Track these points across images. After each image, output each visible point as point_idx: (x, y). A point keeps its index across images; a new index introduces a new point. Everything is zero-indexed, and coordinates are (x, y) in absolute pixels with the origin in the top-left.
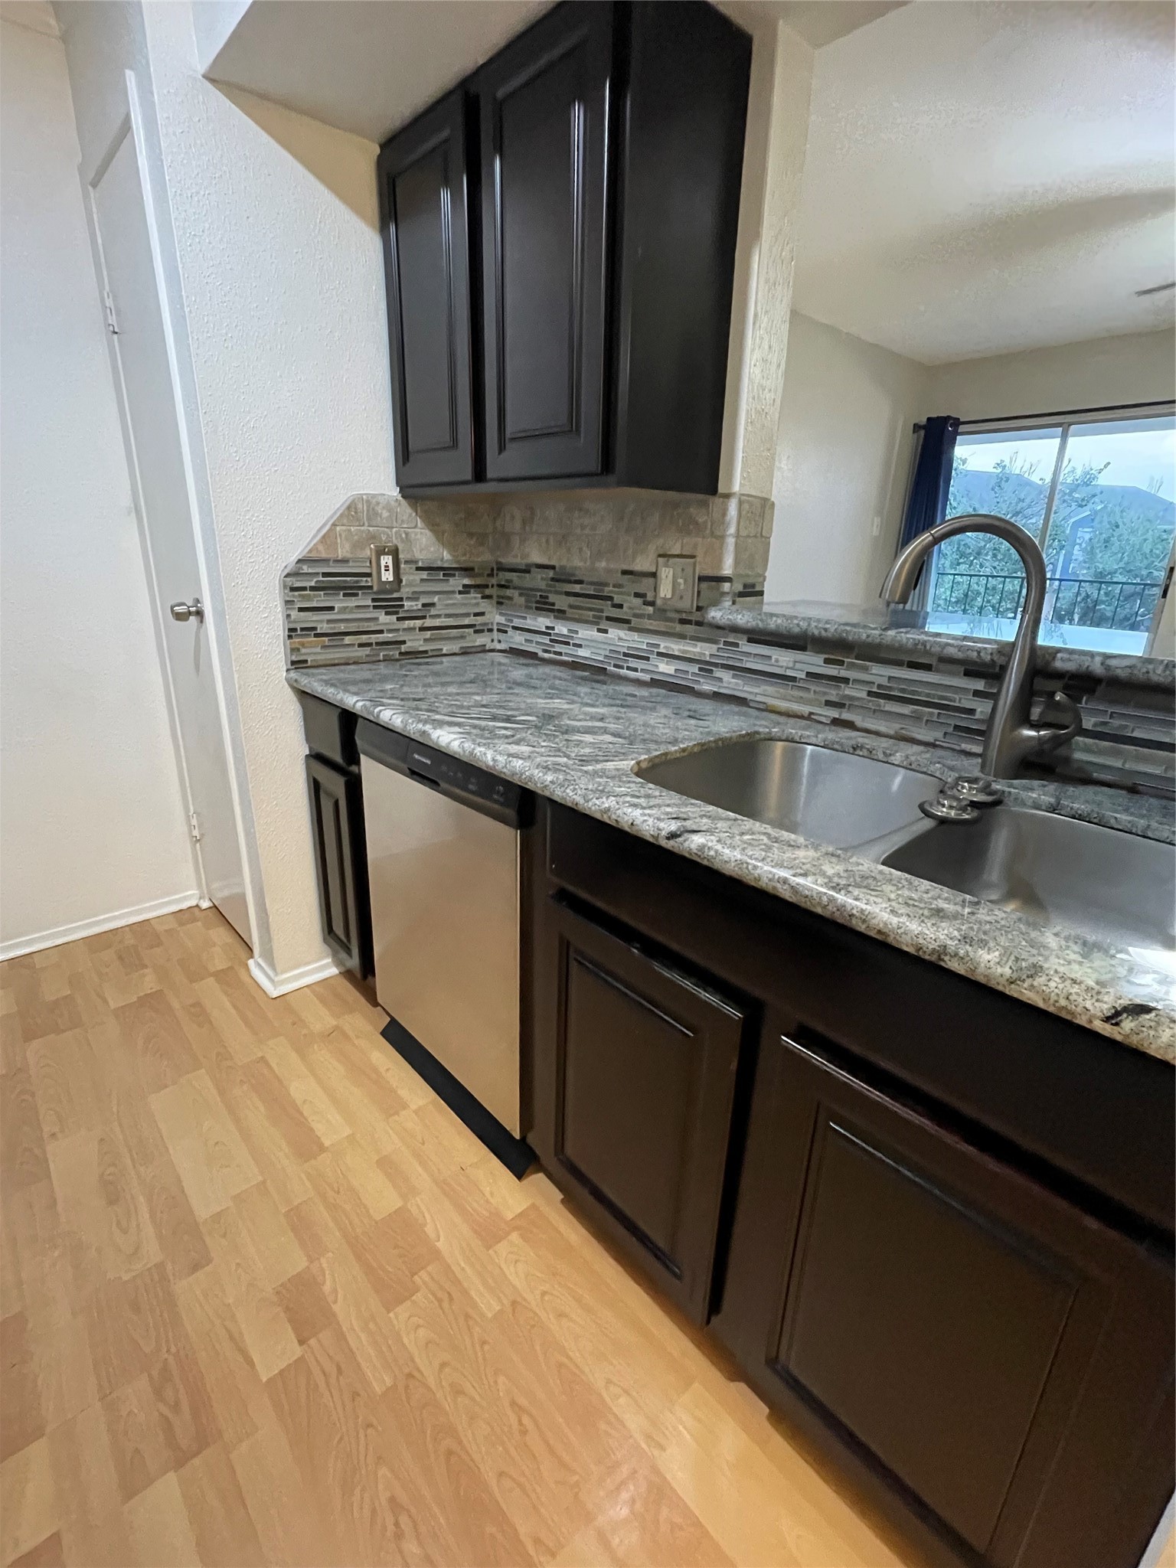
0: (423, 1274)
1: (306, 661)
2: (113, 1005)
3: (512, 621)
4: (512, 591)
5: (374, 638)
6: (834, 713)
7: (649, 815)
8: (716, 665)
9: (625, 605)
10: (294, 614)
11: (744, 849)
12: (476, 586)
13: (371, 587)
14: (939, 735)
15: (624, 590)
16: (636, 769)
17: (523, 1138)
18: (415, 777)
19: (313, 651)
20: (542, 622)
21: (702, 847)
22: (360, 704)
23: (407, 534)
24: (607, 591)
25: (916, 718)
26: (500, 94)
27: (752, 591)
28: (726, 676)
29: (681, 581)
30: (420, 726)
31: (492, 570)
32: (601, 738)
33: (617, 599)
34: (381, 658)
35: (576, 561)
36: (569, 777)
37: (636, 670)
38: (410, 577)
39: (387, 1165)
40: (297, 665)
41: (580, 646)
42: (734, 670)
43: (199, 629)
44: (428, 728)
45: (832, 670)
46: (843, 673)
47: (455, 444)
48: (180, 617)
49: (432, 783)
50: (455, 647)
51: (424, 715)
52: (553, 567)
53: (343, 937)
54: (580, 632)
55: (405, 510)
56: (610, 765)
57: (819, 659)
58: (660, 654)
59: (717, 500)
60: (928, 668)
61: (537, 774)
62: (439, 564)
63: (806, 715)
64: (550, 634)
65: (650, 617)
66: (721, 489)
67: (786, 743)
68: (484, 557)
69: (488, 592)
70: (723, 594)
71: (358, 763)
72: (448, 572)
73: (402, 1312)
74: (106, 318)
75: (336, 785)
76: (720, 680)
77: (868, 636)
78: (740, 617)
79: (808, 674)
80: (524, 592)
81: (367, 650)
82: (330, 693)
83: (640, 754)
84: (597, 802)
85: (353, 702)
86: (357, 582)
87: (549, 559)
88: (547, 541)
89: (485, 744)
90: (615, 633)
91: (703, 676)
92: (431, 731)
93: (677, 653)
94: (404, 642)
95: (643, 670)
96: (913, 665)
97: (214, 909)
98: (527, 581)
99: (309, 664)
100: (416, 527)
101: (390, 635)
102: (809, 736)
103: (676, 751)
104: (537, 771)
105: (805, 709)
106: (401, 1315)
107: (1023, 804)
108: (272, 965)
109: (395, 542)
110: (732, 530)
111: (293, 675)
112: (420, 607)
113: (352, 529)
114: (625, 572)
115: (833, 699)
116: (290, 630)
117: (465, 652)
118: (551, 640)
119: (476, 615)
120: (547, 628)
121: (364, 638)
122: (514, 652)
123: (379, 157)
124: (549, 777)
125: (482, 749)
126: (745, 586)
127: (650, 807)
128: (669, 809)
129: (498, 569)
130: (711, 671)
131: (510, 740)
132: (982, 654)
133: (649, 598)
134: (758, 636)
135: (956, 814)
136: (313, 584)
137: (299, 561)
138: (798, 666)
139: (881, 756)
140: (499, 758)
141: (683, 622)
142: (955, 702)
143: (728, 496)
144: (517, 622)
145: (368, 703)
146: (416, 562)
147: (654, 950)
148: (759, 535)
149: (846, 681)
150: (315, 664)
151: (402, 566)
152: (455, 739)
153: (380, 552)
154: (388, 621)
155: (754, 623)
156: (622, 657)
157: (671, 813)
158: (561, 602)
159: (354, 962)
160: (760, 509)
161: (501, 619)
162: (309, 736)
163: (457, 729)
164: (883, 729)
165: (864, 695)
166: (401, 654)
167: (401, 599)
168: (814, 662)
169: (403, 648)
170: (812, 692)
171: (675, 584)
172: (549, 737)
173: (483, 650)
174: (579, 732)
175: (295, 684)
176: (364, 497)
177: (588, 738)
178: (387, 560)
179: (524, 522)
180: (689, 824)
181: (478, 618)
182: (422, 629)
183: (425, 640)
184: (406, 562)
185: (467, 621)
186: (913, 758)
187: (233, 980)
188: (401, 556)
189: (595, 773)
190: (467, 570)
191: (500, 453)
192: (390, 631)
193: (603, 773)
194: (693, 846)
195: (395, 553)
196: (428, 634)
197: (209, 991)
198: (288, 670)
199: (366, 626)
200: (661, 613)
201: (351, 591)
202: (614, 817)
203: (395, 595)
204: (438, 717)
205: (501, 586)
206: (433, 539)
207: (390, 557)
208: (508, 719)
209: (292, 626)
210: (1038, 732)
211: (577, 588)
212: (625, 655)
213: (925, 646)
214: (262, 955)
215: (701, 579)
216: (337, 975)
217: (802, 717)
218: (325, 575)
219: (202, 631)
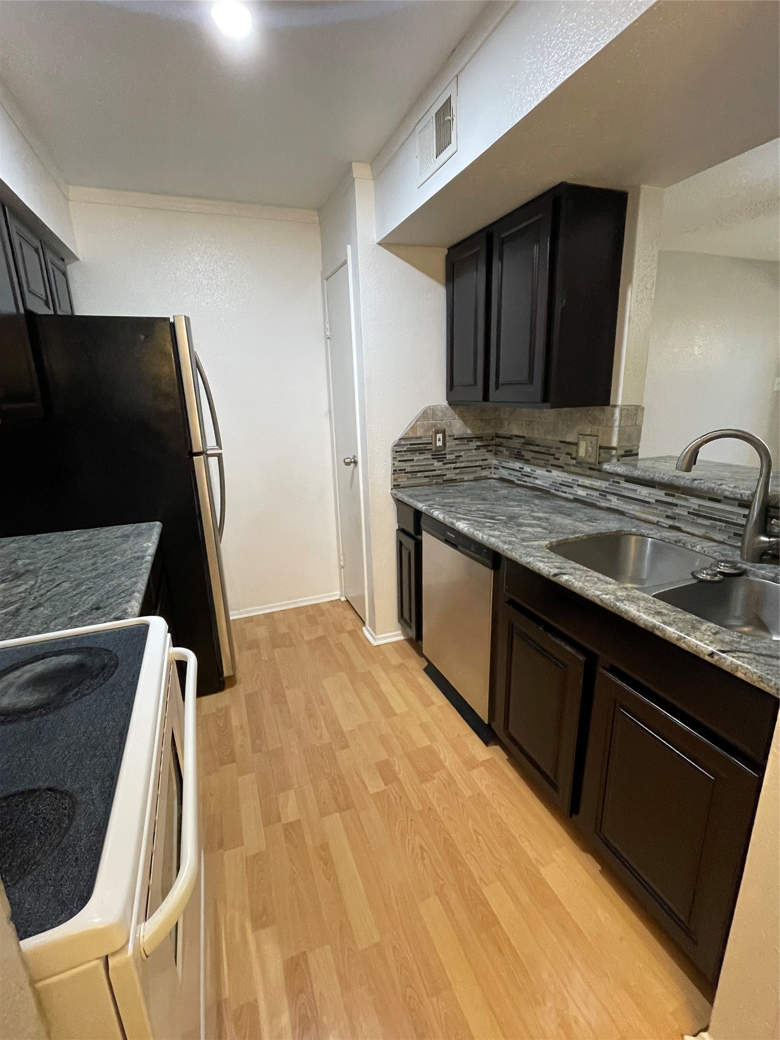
0: (438, 773)
1: (400, 485)
2: (306, 638)
3: (501, 463)
4: (503, 448)
5: (431, 473)
6: (671, 522)
7: (546, 566)
8: (608, 493)
9: (561, 459)
10: (397, 463)
11: (584, 582)
12: (485, 446)
13: (431, 449)
14: (726, 537)
15: (560, 451)
16: (549, 546)
17: (489, 724)
18: (447, 543)
19: (403, 481)
20: (517, 465)
21: (567, 581)
22: (424, 508)
23: (450, 422)
24: (552, 451)
25: (713, 527)
26: (503, 236)
27: (630, 454)
28: (614, 499)
29: (590, 449)
30: (451, 520)
31: (493, 437)
32: (536, 529)
33: (557, 455)
34: (434, 482)
35: (537, 434)
36: (514, 547)
37: (566, 492)
38: (450, 443)
39: (424, 727)
40: (396, 487)
41: (537, 478)
42: (618, 496)
43: (354, 469)
44: (454, 521)
45: (669, 499)
46: (675, 501)
47: (475, 384)
48: (348, 464)
49: (454, 546)
50: (471, 477)
51: (453, 515)
52: (523, 437)
53: (408, 620)
54: (537, 471)
55: (450, 412)
56: (536, 543)
57: (662, 493)
58: (578, 485)
59: (609, 408)
60: (719, 501)
61: (501, 545)
62: (465, 436)
63: (656, 522)
64: (521, 471)
65: (574, 466)
66: (612, 403)
67: (639, 537)
68: (489, 431)
69: (490, 448)
70: (612, 456)
71: (421, 534)
72: (470, 439)
73: (428, 785)
74: (325, 333)
75: (410, 544)
76: (610, 501)
77: (685, 483)
78: (619, 469)
79: (657, 501)
80: (508, 448)
81: (427, 480)
82: (410, 501)
83: (552, 538)
84: (525, 559)
85: (421, 506)
86: (425, 447)
87: (523, 433)
88: (522, 424)
89: (479, 530)
90: (555, 473)
91: (602, 499)
92: (455, 522)
93: (588, 485)
94: (445, 475)
95: (569, 493)
96: (711, 499)
97: (347, 603)
98: (510, 443)
99: (401, 486)
100: (455, 419)
101: (439, 472)
102: (652, 534)
103: (573, 539)
104: (500, 544)
105: (655, 519)
106: (427, 786)
107: (757, 576)
108: (374, 631)
109: (444, 426)
110: (617, 424)
111: (394, 491)
112: (454, 458)
113: (425, 422)
114: (561, 442)
115: (670, 514)
116: (394, 471)
117: (476, 480)
118: (522, 475)
119: (483, 460)
120: (520, 468)
121: (427, 474)
122: (502, 480)
123: (447, 255)
124: (506, 547)
125: (478, 532)
126: (626, 452)
127: (548, 563)
128: (556, 564)
129: (496, 437)
130: (605, 496)
131: (491, 529)
132: (743, 496)
133: (574, 455)
134: (630, 479)
135: (710, 578)
136: (405, 449)
137: (400, 439)
138: (651, 496)
139: (689, 547)
140: (485, 537)
141: (591, 469)
142: (733, 520)
143: (615, 406)
144: (504, 464)
145: (428, 508)
146: (453, 436)
147: (549, 629)
148: (634, 424)
149: (676, 505)
150: (403, 486)
151: (447, 438)
152: (466, 527)
153: (437, 432)
154: (439, 465)
155: (626, 473)
156: (558, 485)
157: (556, 566)
158: (528, 455)
159: (413, 634)
160: (635, 413)
161: (495, 462)
162: (399, 521)
163: (467, 522)
164: (696, 532)
165: (686, 513)
166: (444, 481)
167: (445, 454)
168: (660, 494)
169: (445, 478)
170: (659, 510)
171: (587, 451)
172: (510, 528)
173: (486, 478)
174: (526, 526)
175: (394, 496)
176: (431, 407)
177: (529, 529)
178: (440, 436)
179: (510, 414)
180: (563, 571)
181: (483, 462)
182: (455, 468)
183: (456, 474)
184: (449, 436)
185: (477, 464)
186: (705, 549)
187: (356, 635)
188: (447, 433)
189: (528, 546)
190: (479, 438)
191: (496, 390)
192: (439, 470)
193: (532, 547)
194: (563, 580)
195: (444, 432)
196: (458, 471)
197: (345, 638)
198: (392, 489)
199: (428, 468)
200: (580, 463)
201: (421, 451)
202: (532, 566)
203: (443, 452)
204: (459, 516)
205: (496, 445)
206: (463, 424)
207: (441, 434)
208: (492, 518)
209: (395, 469)
210: (769, 538)
211: (536, 449)
212: (560, 484)
213: (714, 490)
214: (371, 625)
215: (601, 447)
216: (402, 640)
217: (653, 523)
218: (411, 444)
219: (355, 470)
